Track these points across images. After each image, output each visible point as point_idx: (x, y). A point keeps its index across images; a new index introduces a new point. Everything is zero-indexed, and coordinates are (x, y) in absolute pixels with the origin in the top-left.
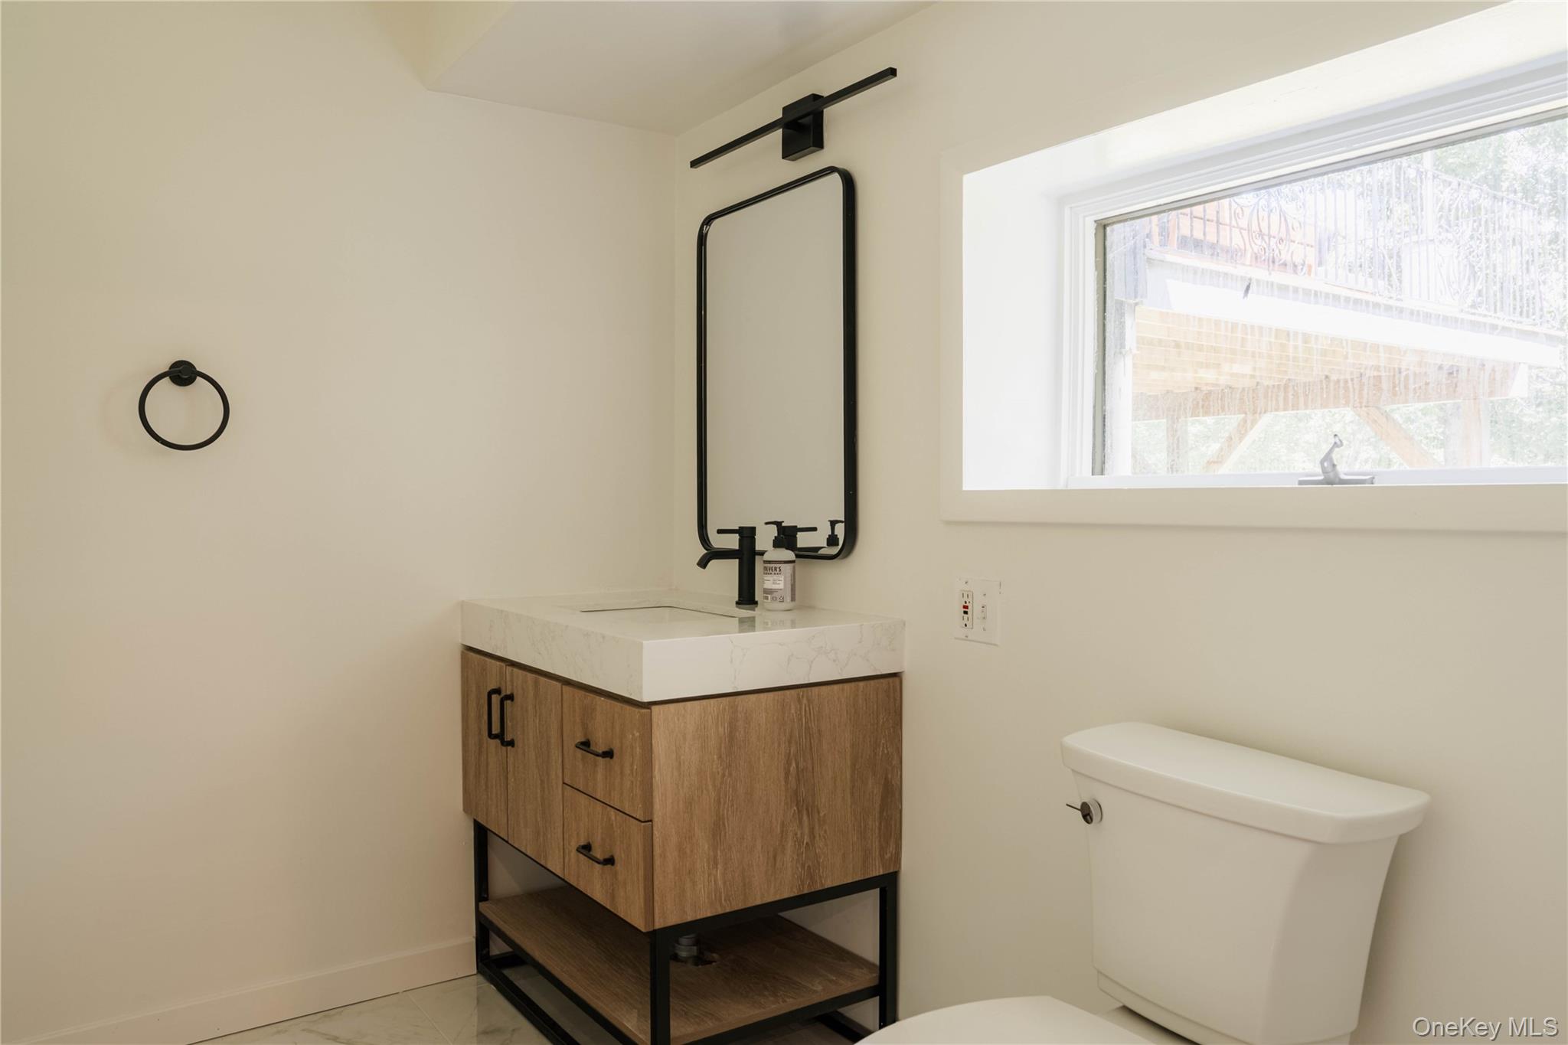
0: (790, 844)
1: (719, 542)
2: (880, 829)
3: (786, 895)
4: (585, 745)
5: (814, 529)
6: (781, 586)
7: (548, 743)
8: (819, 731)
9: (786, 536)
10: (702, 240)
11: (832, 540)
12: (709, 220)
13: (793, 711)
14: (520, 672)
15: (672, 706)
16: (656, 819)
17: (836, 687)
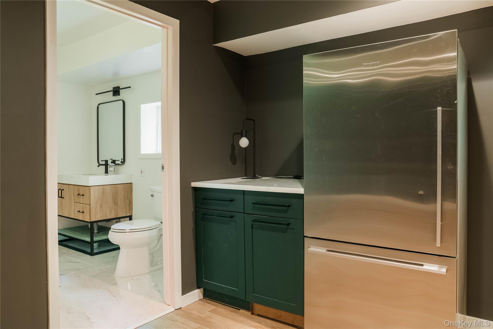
0: (113, 209)
1: (101, 163)
2: (129, 208)
3: (113, 218)
4: (79, 195)
5: (119, 160)
6: (112, 170)
7: (71, 196)
8: (118, 192)
9: (114, 162)
10: (98, 108)
11: (121, 162)
12: (99, 104)
13: (114, 188)
14: (65, 185)
15: (94, 187)
16: (91, 204)
17: (121, 185)
